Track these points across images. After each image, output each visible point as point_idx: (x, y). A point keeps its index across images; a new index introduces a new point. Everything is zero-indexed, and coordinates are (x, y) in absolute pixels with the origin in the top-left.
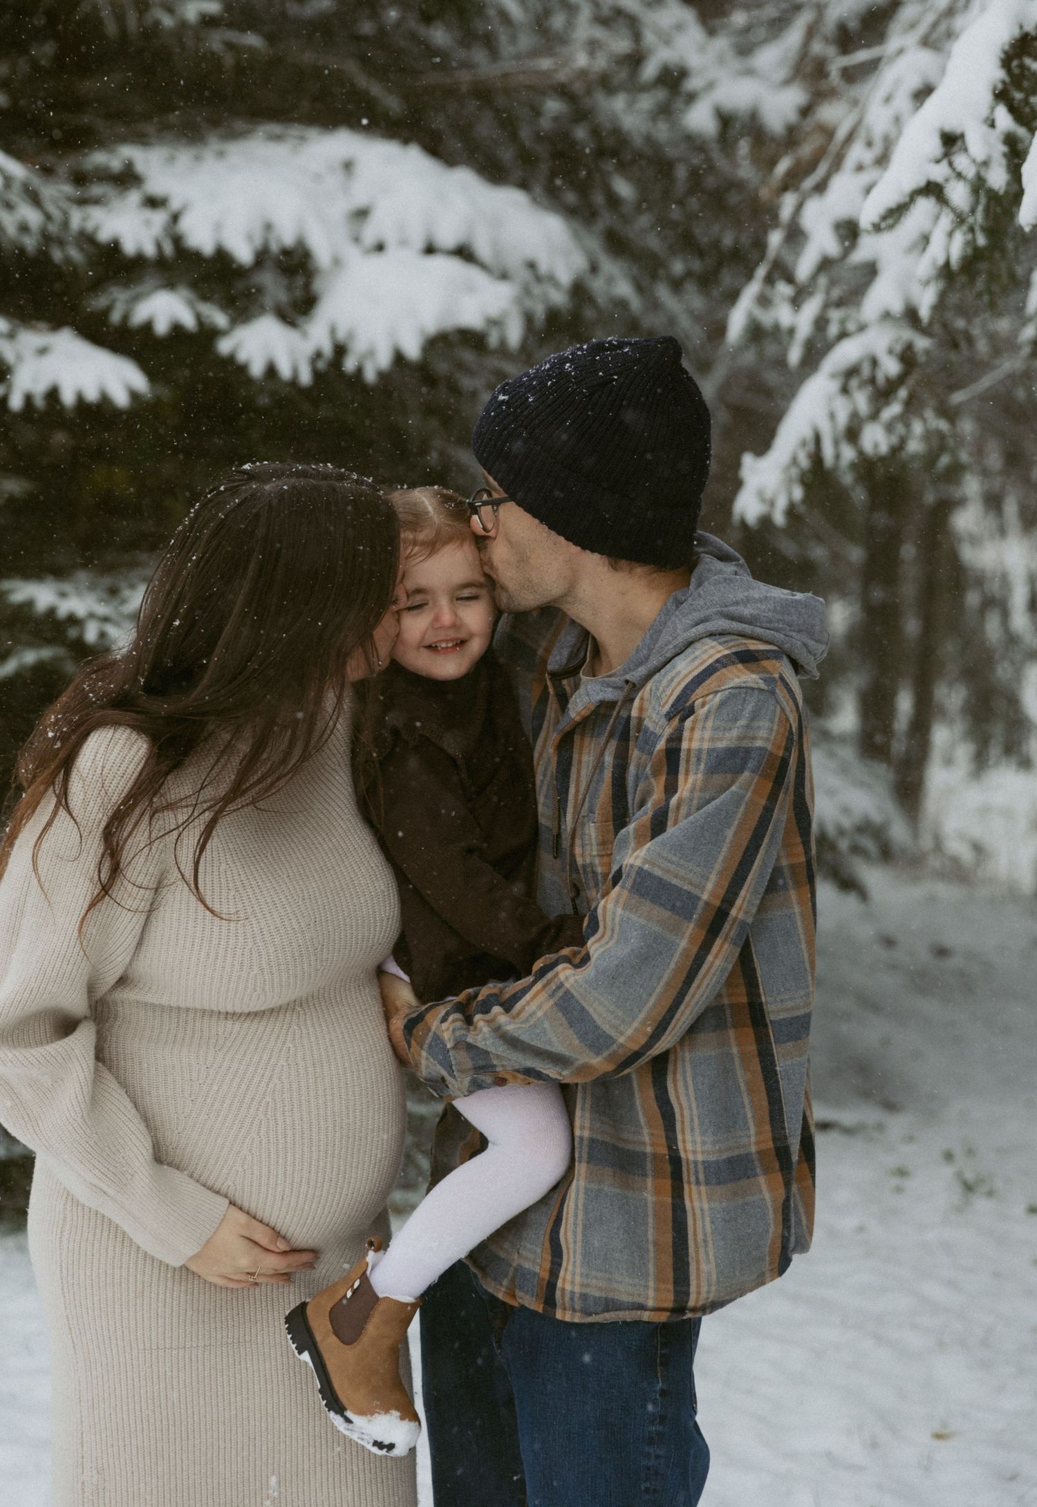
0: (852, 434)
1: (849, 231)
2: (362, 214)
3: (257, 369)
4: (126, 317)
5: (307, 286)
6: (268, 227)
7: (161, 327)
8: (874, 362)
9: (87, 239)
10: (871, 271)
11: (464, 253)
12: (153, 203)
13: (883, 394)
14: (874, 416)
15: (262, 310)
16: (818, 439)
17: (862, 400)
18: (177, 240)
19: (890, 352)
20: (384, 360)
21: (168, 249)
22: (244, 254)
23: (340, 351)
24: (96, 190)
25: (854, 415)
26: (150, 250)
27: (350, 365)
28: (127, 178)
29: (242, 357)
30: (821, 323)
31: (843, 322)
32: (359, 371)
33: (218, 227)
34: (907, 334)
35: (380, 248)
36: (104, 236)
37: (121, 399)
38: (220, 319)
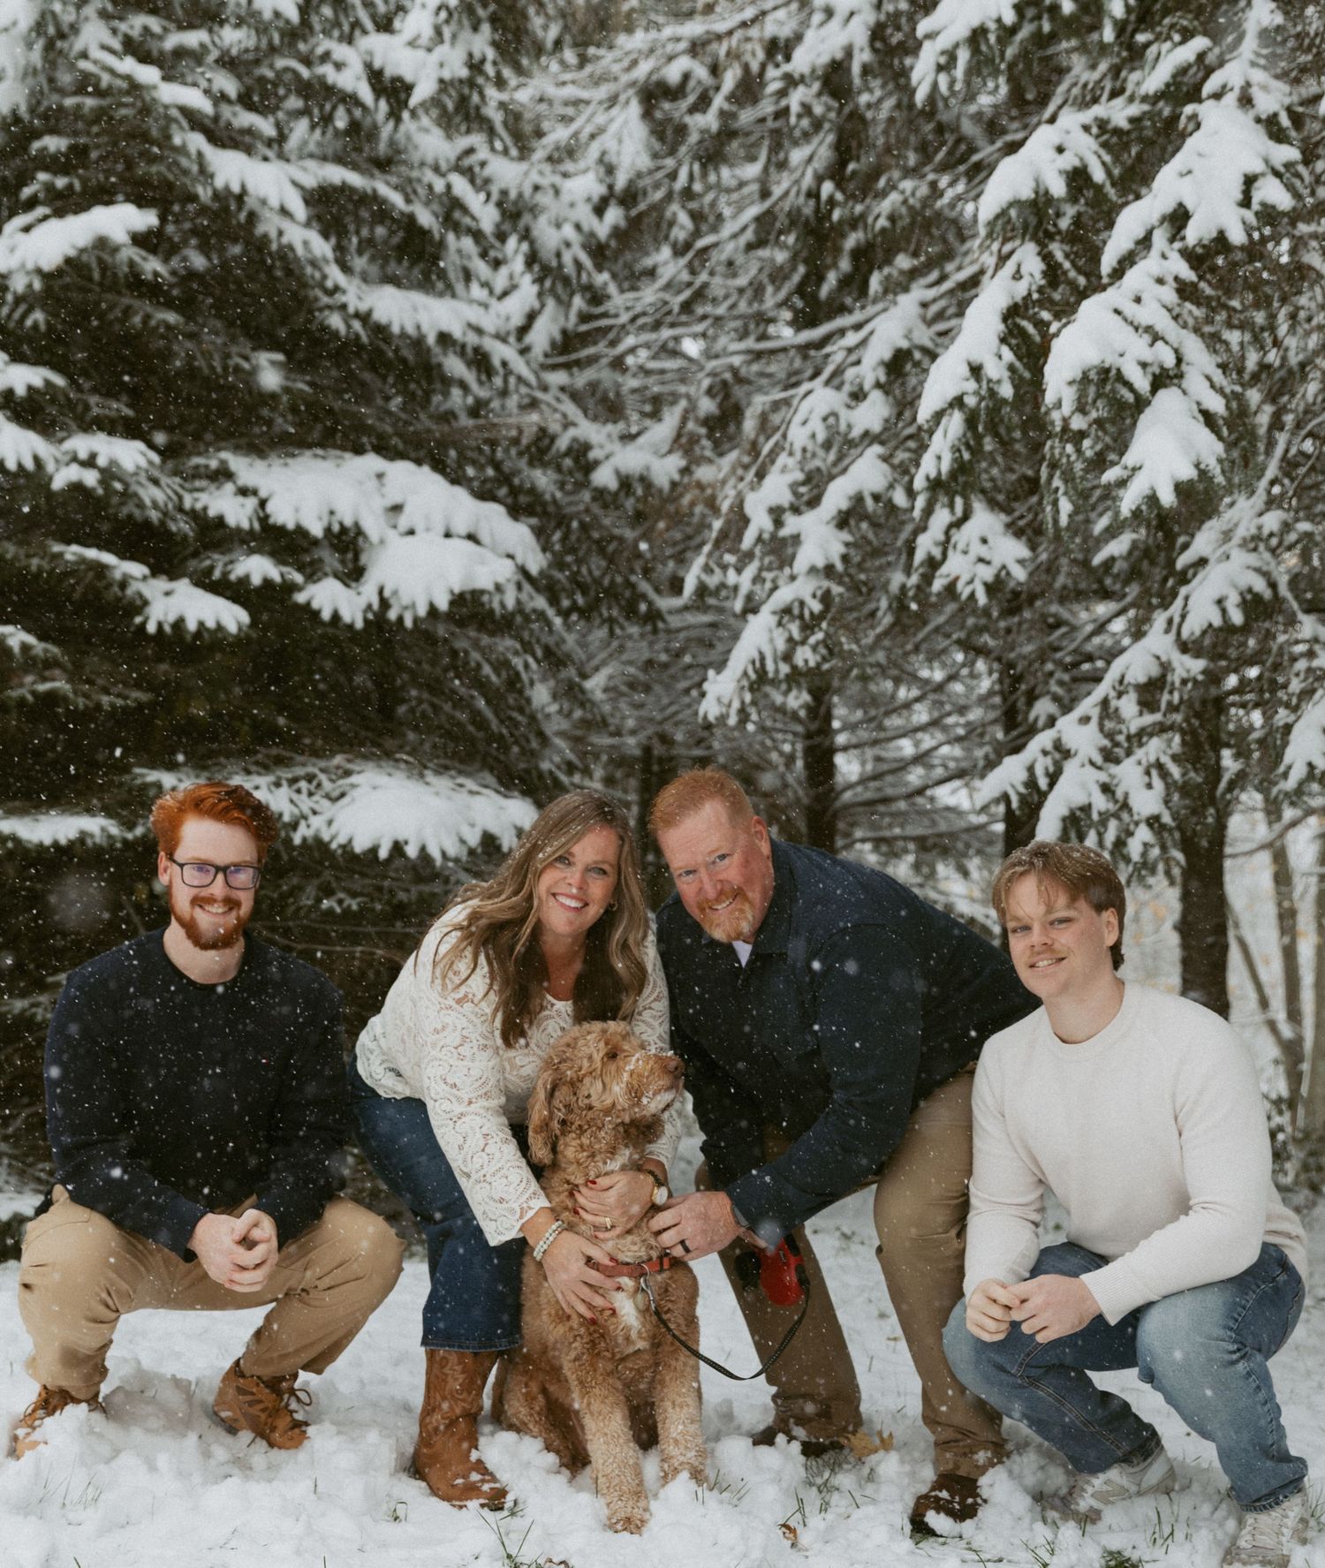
0: (787, 657)
1: (777, 514)
2: (397, 509)
3: (326, 615)
4: (225, 574)
5: (356, 558)
6: (332, 513)
7: (256, 580)
8: (802, 604)
9: (197, 517)
10: (796, 539)
11: (472, 537)
12: (244, 492)
13: (808, 627)
14: (803, 642)
15: (326, 575)
16: (762, 659)
17: (795, 629)
18: (264, 520)
19: (814, 596)
20: (422, 611)
21: (257, 526)
22: (317, 530)
23: (385, 604)
24: (198, 483)
25: (790, 640)
26: (245, 525)
27: (392, 615)
29: (315, 605)
30: (758, 579)
31: (774, 581)
32: (400, 619)
33: (297, 510)
34: (826, 584)
35: (411, 532)
36: (212, 513)
37: (232, 628)
38: (298, 578)
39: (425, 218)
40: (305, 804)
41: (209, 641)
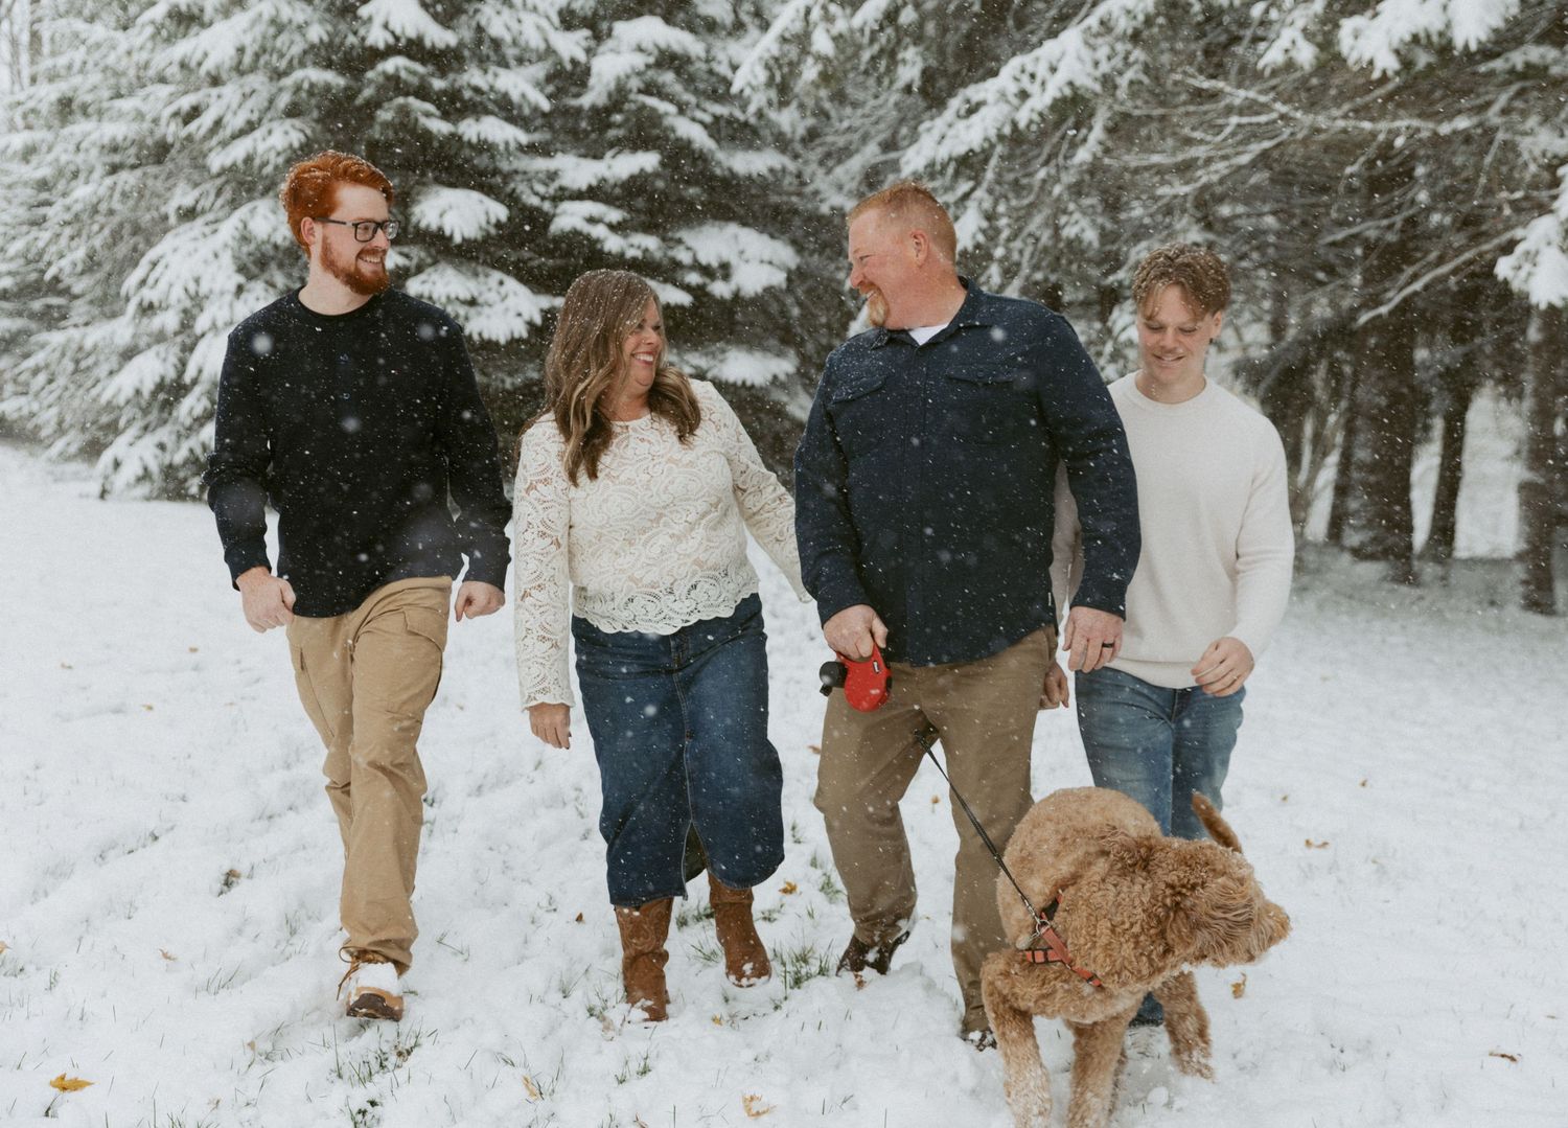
2: (742, 252)
3: (718, 296)
4: (683, 281)
5: (729, 273)
6: (721, 258)
7: (693, 284)
9: (672, 259)
11: (770, 263)
12: (688, 249)
15: (718, 279)
18: (695, 260)
20: (752, 293)
21: (693, 262)
22: (715, 264)
23: (739, 290)
24: (671, 244)
26: (689, 262)
27: (741, 294)
28: (680, 241)
29: (714, 292)
32: (744, 296)
33: (707, 257)
35: (747, 261)
36: (677, 258)
37: (686, 304)
38: (708, 281)
39: (753, 120)
40: (712, 363)
41: (681, 307)
